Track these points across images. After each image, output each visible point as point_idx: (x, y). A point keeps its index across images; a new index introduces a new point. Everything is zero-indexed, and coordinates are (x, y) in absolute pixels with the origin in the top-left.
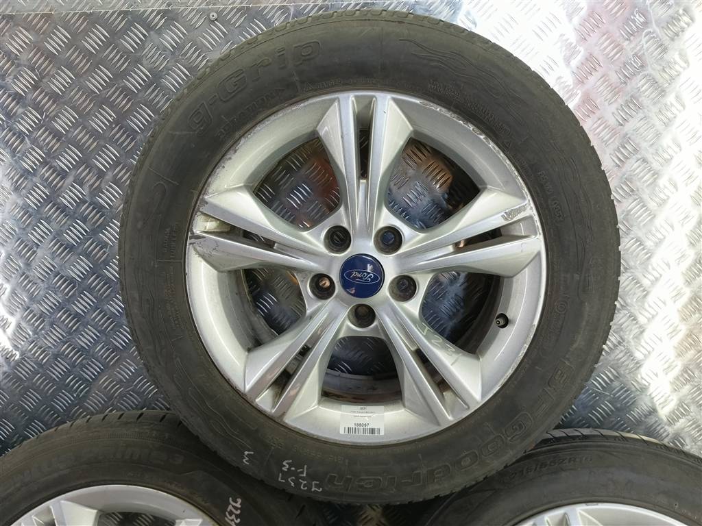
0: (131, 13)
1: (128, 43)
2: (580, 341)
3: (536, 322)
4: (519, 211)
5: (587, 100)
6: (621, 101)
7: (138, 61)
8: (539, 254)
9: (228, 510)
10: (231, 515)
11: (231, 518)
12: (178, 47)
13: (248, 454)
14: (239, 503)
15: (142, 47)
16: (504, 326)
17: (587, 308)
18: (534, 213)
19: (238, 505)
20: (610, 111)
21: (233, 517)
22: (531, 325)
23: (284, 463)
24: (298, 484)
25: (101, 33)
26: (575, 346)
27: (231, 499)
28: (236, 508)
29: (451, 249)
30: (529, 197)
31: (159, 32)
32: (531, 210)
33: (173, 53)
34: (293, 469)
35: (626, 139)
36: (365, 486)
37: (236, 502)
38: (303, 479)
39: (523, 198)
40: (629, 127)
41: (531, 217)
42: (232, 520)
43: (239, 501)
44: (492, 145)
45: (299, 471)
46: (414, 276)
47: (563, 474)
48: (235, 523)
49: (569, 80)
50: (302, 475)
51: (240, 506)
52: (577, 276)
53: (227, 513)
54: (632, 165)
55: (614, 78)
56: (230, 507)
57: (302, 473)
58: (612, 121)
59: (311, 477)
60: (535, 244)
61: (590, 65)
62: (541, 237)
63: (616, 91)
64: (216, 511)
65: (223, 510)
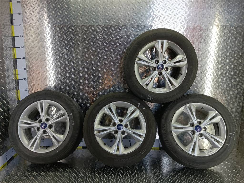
0: (119, 26)
1: (118, 31)
2: (192, 76)
3: (186, 74)
4: (184, 57)
5: (193, 41)
6: (198, 42)
7: (119, 34)
8: (186, 64)
12: (126, 32)
13: (143, 94)
15: (120, 31)
16: (181, 75)
17: (193, 71)
18: (186, 58)
20: (197, 43)
22: (185, 74)
23: (148, 96)
24: (150, 99)
25: (113, 29)
26: (191, 77)
29: (174, 63)
30: (185, 55)
31: (123, 29)
32: (185, 57)
33: (125, 33)
35: (199, 48)
37: (139, 103)
38: (151, 98)
39: (184, 56)
40: (199, 46)
41: (185, 58)
44: (180, 48)
46: (168, 67)
47: (189, 99)
48: (139, 106)
49: (190, 38)
52: (192, 67)
54: (200, 52)
55: (197, 38)
58: (197, 45)
59: (152, 98)
60: (186, 62)
61: (194, 36)
62: (187, 61)
63: (197, 40)
64: (136, 105)
65: (137, 105)
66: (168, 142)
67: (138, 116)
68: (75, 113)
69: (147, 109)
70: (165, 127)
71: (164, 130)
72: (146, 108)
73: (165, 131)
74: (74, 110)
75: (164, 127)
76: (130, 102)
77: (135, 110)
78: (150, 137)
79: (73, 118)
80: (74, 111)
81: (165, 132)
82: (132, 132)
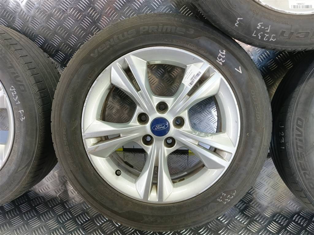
9: (219, 56)
10: (220, 59)
11: (220, 60)
13: (239, 20)
14: (224, 52)
19: (224, 53)
21: (221, 59)
23: (259, 24)
24: (263, 36)
27: (220, 50)
28: (223, 55)
34: (263, 27)
36: (300, 37)
37: (223, 52)
38: (267, 33)
42: (221, 61)
43: (224, 51)
45: (266, 29)
48: (222, 62)
50: (267, 31)
51: (225, 54)
53: (218, 58)
56: (220, 55)
57: (267, 30)
59: (272, 32)
64: (211, 57)
65: (215, 57)
66: (307, 172)
67: (217, 94)
68: (23, 85)
69: (246, 69)
70: (301, 127)
71: (298, 137)
72: (244, 67)
73: (301, 140)
74: (18, 76)
75: (297, 129)
76: (192, 48)
77: (207, 75)
78: (253, 157)
79: (19, 99)
80: (18, 79)
81: (299, 144)
82: (196, 140)
